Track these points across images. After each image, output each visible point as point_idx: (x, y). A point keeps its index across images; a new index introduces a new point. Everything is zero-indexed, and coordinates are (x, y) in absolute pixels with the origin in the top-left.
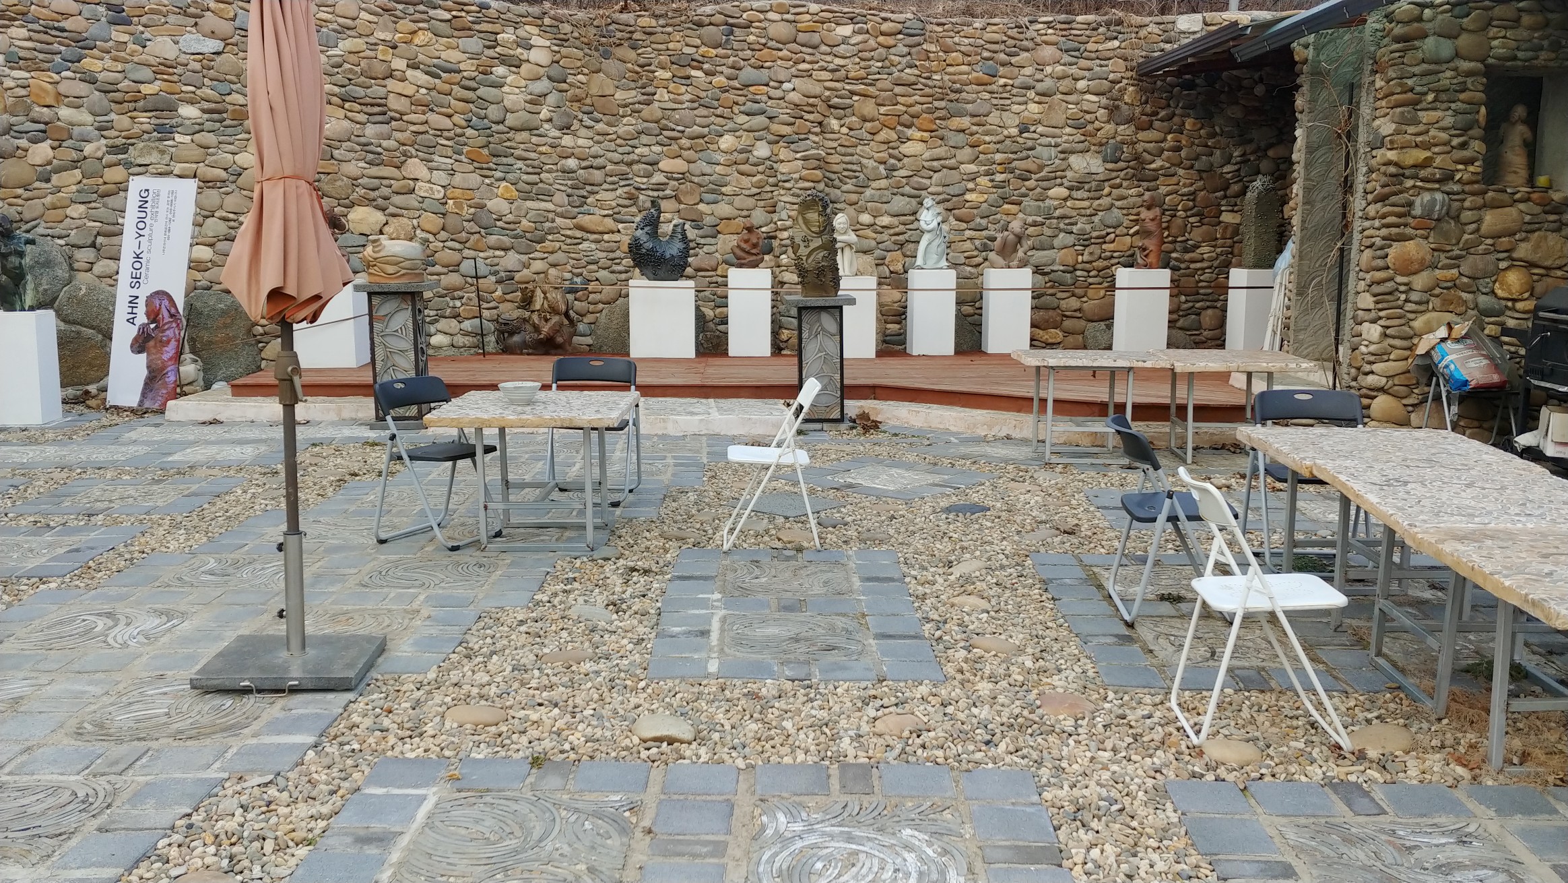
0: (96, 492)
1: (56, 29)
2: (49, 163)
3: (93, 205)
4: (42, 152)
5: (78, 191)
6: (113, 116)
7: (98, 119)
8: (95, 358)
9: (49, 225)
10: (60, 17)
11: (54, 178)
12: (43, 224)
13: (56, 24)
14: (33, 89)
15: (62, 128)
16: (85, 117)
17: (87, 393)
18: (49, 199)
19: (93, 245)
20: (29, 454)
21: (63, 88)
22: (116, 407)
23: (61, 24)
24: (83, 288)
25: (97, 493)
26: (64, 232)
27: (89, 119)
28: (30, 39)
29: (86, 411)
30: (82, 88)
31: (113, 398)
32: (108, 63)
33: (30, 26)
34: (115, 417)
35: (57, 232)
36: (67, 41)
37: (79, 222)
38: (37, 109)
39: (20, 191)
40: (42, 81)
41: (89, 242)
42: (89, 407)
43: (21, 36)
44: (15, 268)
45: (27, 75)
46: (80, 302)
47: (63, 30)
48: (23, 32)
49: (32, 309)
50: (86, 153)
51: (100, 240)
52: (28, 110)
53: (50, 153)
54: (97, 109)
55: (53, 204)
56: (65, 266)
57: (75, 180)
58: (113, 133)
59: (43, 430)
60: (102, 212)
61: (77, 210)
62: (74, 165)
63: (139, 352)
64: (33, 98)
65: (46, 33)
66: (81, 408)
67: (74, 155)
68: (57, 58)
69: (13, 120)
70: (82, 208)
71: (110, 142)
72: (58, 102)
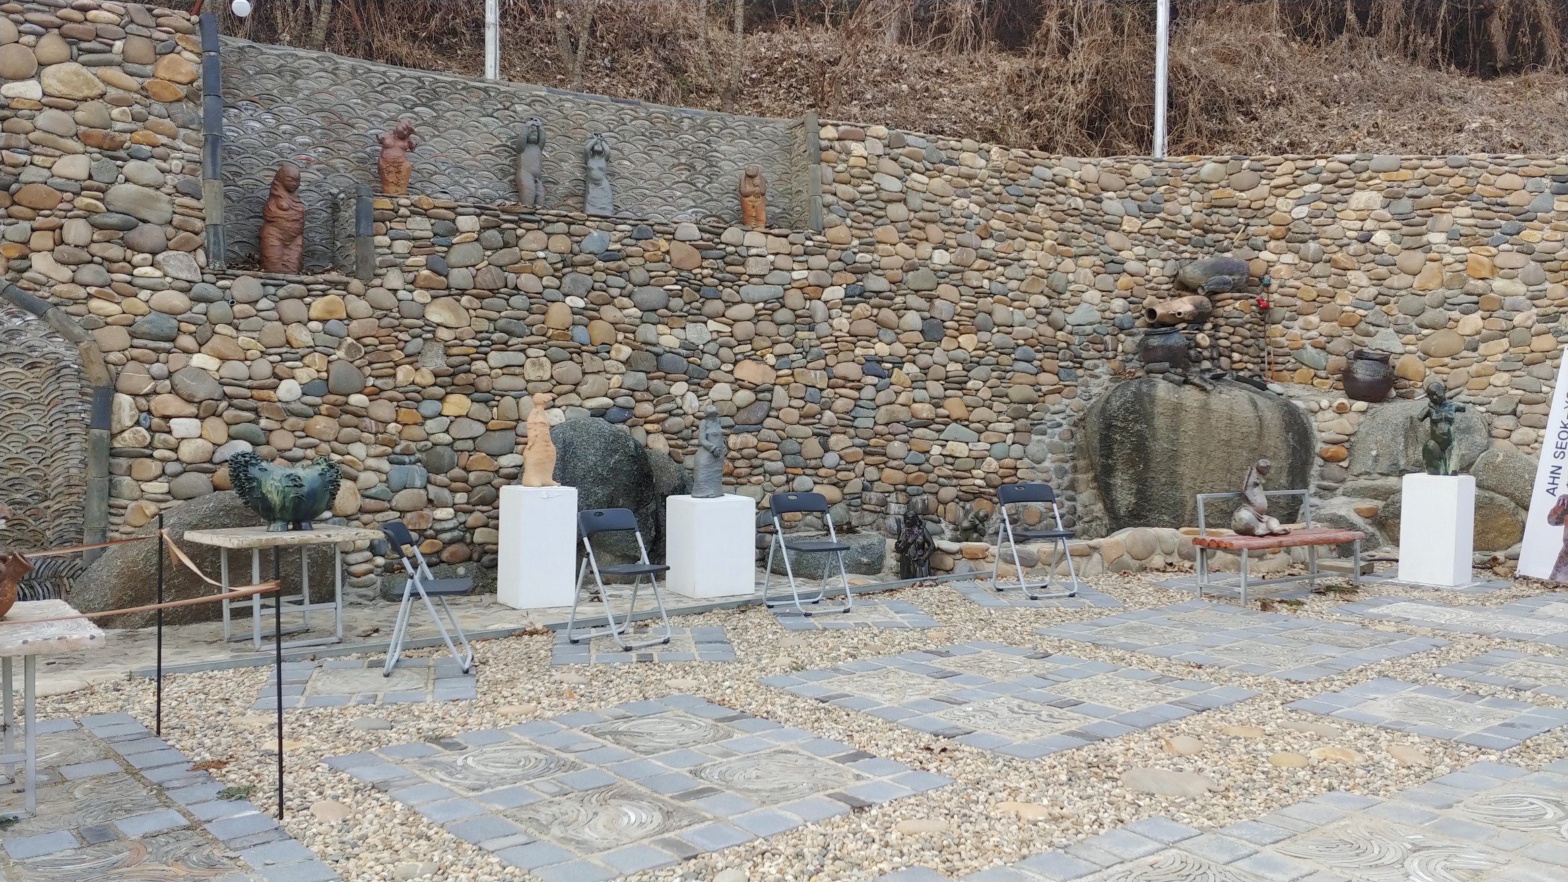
0: (1518, 666)
1: (1498, 204)
2: (1478, 333)
3: (1517, 373)
4: (1473, 322)
5: (1504, 360)
6: (1547, 285)
7: (1531, 288)
8: (1505, 525)
9: (1472, 392)
10: (1503, 193)
11: (1482, 348)
12: (1466, 392)
13: (1499, 200)
14: (1470, 263)
15: (1493, 299)
16: (1519, 287)
17: (1495, 559)
18: (1475, 367)
19: (1514, 413)
20: (1445, 616)
21: (1498, 261)
22: (1525, 578)
23: (1503, 200)
24: (1501, 455)
25: (1520, 668)
26: (1486, 400)
27: (1522, 288)
28: (1473, 216)
29: (1493, 577)
30: (1519, 259)
31: (1523, 568)
32: (1548, 233)
33: (1474, 204)
34: (1524, 588)
35: (1479, 399)
36: (1508, 215)
37: (1502, 390)
38: (1472, 282)
39: (1447, 360)
40: (1479, 256)
41: (1510, 409)
42: (1496, 574)
43: (1465, 214)
44: (1444, 434)
45: (1466, 250)
46: (1496, 468)
47: (1504, 205)
48: (1467, 211)
49: (1455, 473)
50: (1515, 322)
51: (1521, 407)
52: (1465, 282)
53: (1480, 323)
54: (1532, 280)
55: (1477, 371)
56: (1484, 433)
57: (1501, 349)
58: (1546, 302)
59: (1454, 591)
60: (1527, 381)
61: (1501, 378)
62: (1503, 333)
63: (1557, 524)
64: (1469, 272)
65: (1488, 209)
66: (1488, 573)
67: (1504, 325)
68: (1497, 233)
69: (1448, 293)
70: (1506, 376)
71: (1541, 311)
72: (1493, 274)
